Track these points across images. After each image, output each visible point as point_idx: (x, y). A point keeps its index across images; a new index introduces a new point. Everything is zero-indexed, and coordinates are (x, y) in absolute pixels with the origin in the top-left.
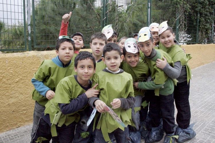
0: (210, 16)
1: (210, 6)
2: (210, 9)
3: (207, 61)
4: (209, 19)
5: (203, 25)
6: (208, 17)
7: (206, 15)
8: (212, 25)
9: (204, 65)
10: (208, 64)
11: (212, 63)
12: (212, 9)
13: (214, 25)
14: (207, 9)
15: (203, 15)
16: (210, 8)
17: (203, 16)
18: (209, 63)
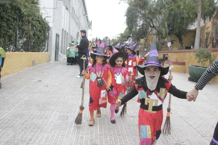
0: (14, 22)
1: (12, 10)
2: (13, 14)
3: (13, 71)
4: (12, 25)
5: (5, 30)
6: (10, 23)
7: (8, 20)
8: (16, 31)
9: (9, 75)
10: (13, 75)
11: (18, 72)
12: (15, 15)
13: (19, 32)
14: (10, 14)
15: (5, 19)
16: (13, 12)
17: (4, 21)
18: (15, 72)
